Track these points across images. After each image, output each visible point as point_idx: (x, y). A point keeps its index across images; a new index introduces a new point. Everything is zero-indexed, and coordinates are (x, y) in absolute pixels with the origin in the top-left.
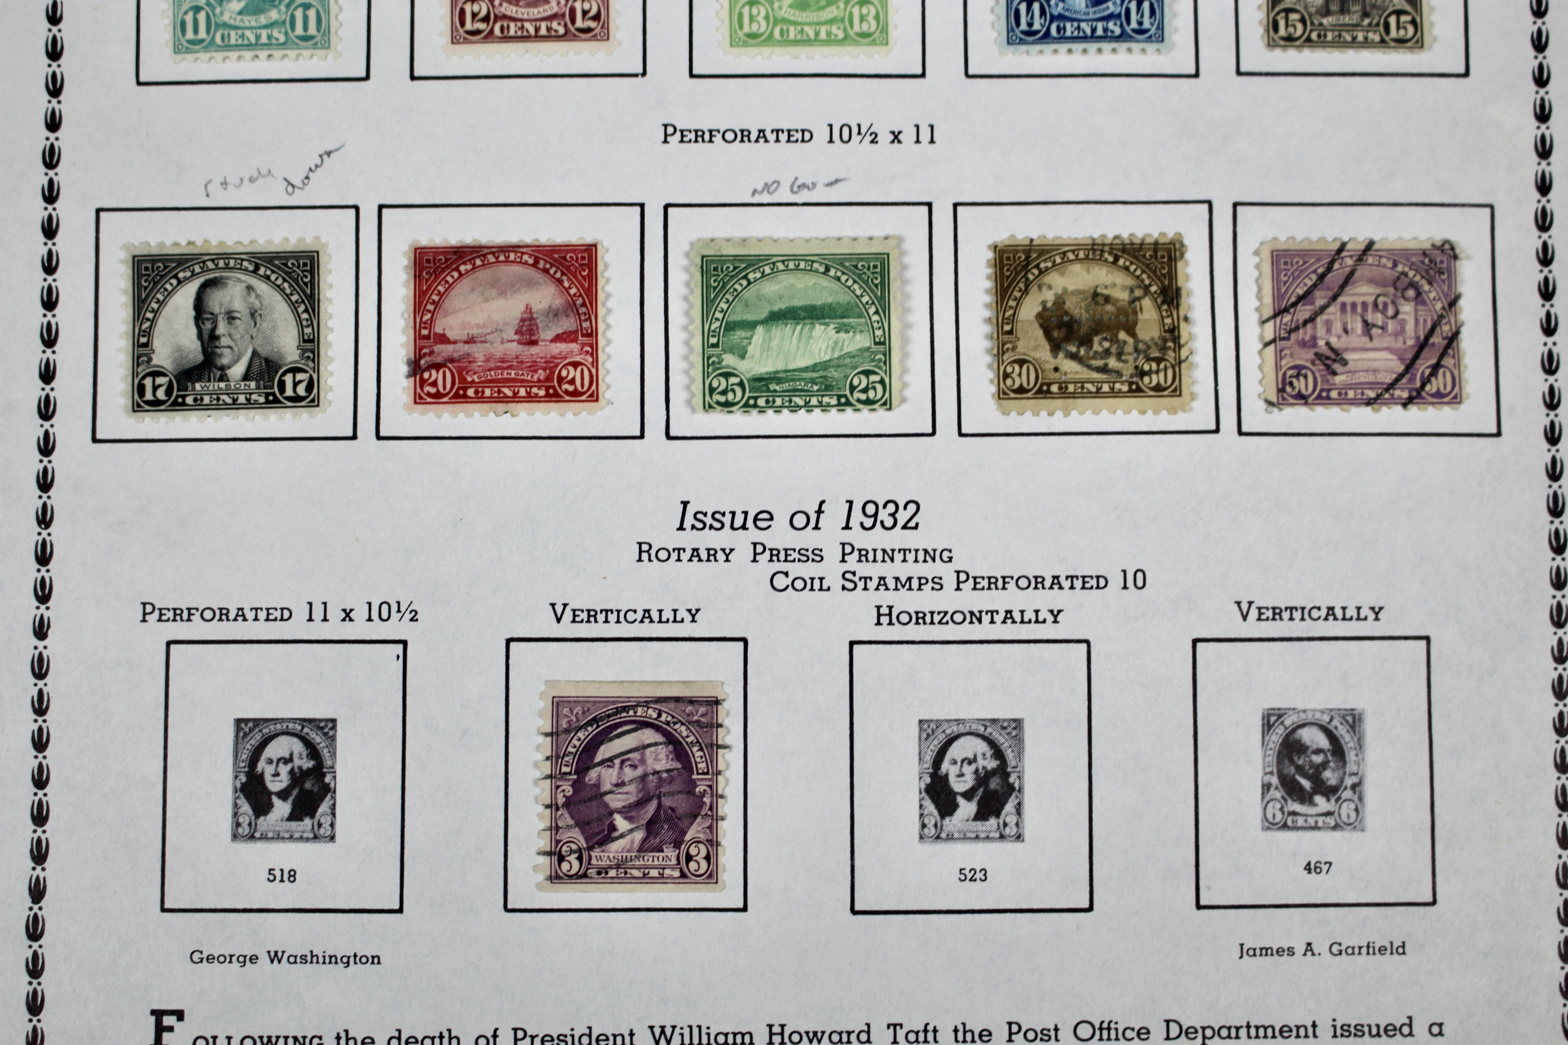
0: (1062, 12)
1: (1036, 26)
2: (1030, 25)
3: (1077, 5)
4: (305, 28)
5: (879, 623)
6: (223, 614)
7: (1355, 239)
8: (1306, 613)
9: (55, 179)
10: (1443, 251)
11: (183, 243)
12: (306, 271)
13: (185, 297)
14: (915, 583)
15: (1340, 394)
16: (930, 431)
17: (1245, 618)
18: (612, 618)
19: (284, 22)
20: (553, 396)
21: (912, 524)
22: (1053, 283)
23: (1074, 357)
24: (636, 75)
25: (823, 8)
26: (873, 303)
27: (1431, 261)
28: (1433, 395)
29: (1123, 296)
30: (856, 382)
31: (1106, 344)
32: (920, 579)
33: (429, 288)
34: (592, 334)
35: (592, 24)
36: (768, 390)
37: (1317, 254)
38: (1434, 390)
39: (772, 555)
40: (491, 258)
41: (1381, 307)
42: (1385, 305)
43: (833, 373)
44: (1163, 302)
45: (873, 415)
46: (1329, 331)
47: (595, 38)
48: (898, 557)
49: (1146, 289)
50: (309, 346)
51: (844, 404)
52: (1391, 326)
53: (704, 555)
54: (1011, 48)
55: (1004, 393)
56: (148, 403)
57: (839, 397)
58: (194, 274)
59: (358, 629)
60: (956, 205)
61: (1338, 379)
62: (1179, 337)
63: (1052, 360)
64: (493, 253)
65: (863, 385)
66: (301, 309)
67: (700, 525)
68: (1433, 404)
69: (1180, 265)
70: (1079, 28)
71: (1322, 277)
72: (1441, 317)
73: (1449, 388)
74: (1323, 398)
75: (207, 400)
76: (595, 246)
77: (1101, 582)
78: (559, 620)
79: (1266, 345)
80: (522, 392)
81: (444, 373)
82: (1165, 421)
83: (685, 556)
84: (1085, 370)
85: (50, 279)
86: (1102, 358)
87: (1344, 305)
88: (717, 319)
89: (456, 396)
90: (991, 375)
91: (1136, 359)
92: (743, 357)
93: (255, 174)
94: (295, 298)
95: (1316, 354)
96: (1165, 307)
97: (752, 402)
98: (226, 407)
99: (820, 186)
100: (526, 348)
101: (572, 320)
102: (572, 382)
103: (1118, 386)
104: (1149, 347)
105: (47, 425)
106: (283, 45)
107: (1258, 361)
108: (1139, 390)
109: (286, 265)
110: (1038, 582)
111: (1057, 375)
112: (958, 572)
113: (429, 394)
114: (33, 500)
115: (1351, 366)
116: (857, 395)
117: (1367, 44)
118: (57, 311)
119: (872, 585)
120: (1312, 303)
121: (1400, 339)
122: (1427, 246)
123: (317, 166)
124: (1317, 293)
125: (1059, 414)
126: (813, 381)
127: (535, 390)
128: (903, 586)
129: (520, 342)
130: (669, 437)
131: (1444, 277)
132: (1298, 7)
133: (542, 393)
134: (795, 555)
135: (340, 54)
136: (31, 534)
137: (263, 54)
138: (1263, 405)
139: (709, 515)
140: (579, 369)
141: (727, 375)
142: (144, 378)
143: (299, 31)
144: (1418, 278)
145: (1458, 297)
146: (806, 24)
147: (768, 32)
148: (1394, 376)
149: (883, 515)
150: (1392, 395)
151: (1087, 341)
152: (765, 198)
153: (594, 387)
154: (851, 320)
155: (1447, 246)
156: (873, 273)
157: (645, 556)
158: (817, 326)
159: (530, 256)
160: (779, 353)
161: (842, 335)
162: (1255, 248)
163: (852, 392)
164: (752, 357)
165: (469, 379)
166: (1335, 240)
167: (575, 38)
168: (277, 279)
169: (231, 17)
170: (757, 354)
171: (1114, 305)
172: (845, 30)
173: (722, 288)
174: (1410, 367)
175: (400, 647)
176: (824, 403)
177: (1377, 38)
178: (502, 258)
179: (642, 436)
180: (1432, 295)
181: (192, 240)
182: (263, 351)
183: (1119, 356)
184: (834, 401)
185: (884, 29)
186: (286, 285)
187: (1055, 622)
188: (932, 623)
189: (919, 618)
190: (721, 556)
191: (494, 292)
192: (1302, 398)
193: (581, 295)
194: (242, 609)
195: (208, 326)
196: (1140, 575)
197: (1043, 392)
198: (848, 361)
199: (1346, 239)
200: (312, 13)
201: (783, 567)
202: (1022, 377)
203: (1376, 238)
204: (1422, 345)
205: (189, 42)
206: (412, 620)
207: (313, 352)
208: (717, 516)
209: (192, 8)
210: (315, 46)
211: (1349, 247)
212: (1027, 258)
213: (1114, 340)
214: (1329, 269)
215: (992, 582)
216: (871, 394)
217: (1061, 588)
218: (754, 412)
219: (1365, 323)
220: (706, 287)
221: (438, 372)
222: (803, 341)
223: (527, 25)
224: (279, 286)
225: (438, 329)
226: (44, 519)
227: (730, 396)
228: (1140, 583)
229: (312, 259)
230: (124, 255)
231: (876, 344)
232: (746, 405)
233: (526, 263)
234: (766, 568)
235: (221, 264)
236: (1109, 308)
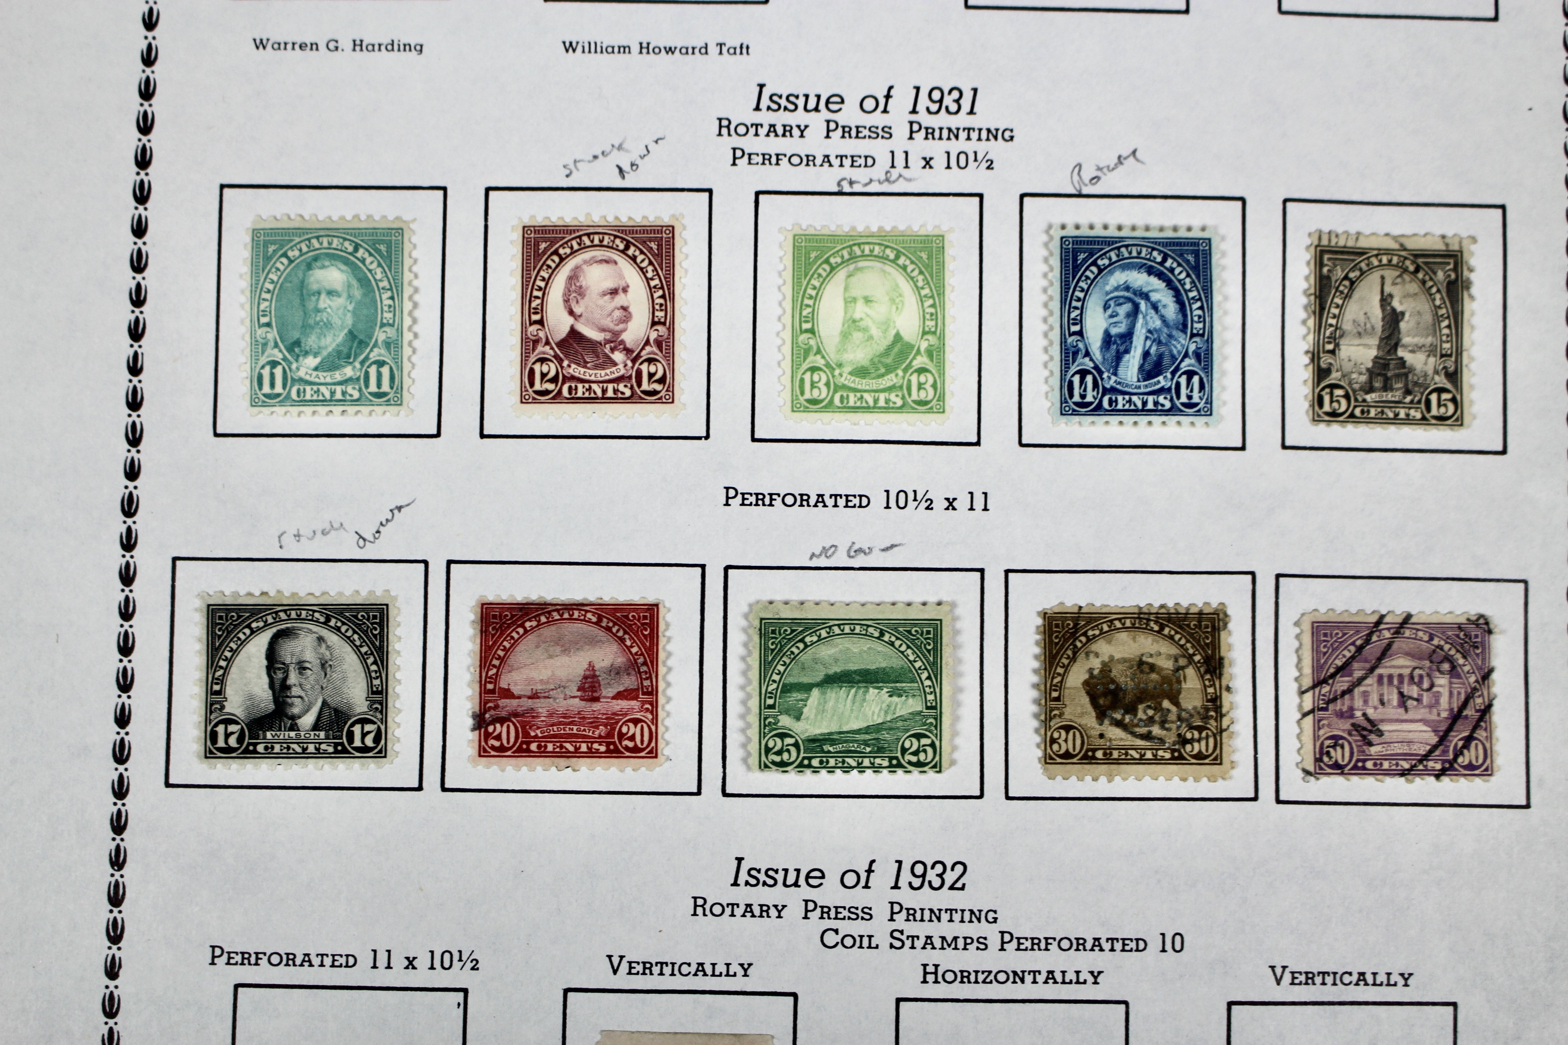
0: (1114, 385)
1: (1089, 399)
2: (1083, 396)
3: (1129, 379)
4: (379, 385)
5: (925, 981)
6: (290, 959)
7: (1393, 612)
8: (1337, 978)
9: (133, 527)
10: (1477, 625)
11: (257, 593)
12: (376, 623)
13: (258, 646)
14: (961, 943)
15: (1375, 765)
16: (978, 793)
17: (1278, 982)
18: (667, 970)
19: (358, 379)
20: (614, 752)
21: (959, 885)
22: (1098, 651)
23: (1119, 724)
24: (699, 438)
25: (883, 376)
26: (926, 669)
27: (1465, 635)
28: (1465, 767)
29: (1167, 665)
30: (907, 745)
31: (1150, 712)
32: (965, 938)
33: (495, 643)
34: (653, 692)
35: (658, 387)
36: (823, 751)
37: (1356, 626)
38: (1466, 762)
39: (823, 912)
40: (556, 616)
41: (1416, 680)
42: (1421, 677)
43: (885, 735)
44: (1206, 672)
45: (923, 776)
46: (1366, 702)
47: (660, 401)
48: (945, 917)
49: (1190, 657)
50: (377, 697)
51: (895, 765)
52: (1426, 698)
53: (757, 911)
54: (1065, 418)
55: (1051, 758)
56: (220, 750)
57: (891, 759)
58: (267, 625)
59: (421, 977)
60: (1007, 572)
61: (1373, 750)
62: (1221, 707)
63: (1097, 726)
64: (557, 611)
65: (914, 748)
66: (371, 660)
67: (753, 882)
68: (1465, 775)
69: (1223, 634)
70: (1130, 401)
71: (1360, 649)
72: (1475, 689)
73: (1480, 761)
74: (1359, 769)
75: (277, 748)
76: (657, 605)
77: (1140, 945)
78: (615, 972)
79: (1305, 715)
80: (584, 747)
81: (508, 727)
82: (1204, 788)
83: (739, 912)
84: (1129, 737)
85: (126, 625)
86: (1145, 726)
87: (1380, 678)
88: (774, 681)
89: (520, 750)
90: (1038, 739)
91: (1179, 727)
92: (798, 718)
93: (328, 527)
94: (364, 649)
95: (1353, 725)
96: (1208, 676)
97: (806, 762)
98: (296, 756)
99: (876, 551)
100: (589, 704)
101: (634, 678)
102: (632, 738)
103: (1160, 753)
104: (1192, 716)
105: (121, 768)
106: (356, 402)
107: (1297, 730)
108: (1181, 757)
109: (356, 617)
110: (1079, 944)
111: (1102, 741)
112: (1002, 933)
113: (493, 748)
114: (106, 841)
115: (1387, 737)
116: (908, 757)
117: (1409, 421)
118: (132, 657)
119: (919, 944)
120: (1350, 675)
121: (1435, 711)
122: (1462, 620)
123: (387, 520)
124: (1356, 665)
125: (1103, 779)
126: (866, 743)
127: (596, 746)
128: (949, 946)
129: (582, 699)
130: (725, 794)
131: (1478, 651)
132: (1342, 383)
133: (603, 748)
134: (845, 913)
135: (412, 411)
136: (104, 875)
137: (337, 410)
138: (1301, 774)
139: (763, 871)
140: (639, 726)
141: (782, 736)
142: (216, 725)
143: (373, 388)
144: (1453, 652)
145: (1491, 671)
146: (865, 391)
147: (829, 398)
148: (1428, 748)
149: (931, 875)
150: (1426, 766)
151: (1131, 709)
152: (823, 562)
153: (653, 744)
154: (904, 685)
155: (1482, 621)
156: (926, 639)
157: (700, 910)
158: (871, 690)
159: (594, 614)
160: (833, 715)
161: (895, 699)
162: (1296, 619)
163: (903, 755)
164: (807, 718)
165: (533, 734)
166: (1374, 612)
167: (641, 401)
168: (347, 631)
169: (307, 373)
170: (812, 716)
171: (1158, 673)
172: (903, 398)
173: (780, 651)
174: (1443, 739)
175: (461, 995)
176: (876, 765)
177: (1418, 415)
178: (566, 616)
179: (699, 793)
180: (1466, 668)
181: (265, 590)
182: (333, 702)
183: (1163, 724)
184: (886, 763)
185: (942, 398)
186: (356, 637)
187: (1096, 983)
188: (976, 982)
189: (964, 977)
190: (773, 912)
191: (558, 649)
192: (1338, 768)
193: (642, 654)
194: (308, 955)
195: (280, 675)
196: (1178, 938)
197: (1088, 758)
198: (900, 724)
199: (1384, 612)
200: (385, 371)
201: (833, 924)
202: (1068, 743)
203: (1413, 613)
204: (1456, 717)
205: (265, 395)
206: (473, 969)
207: (381, 704)
208: (771, 873)
209: (269, 363)
210: (388, 403)
211: (1387, 619)
212: (1076, 625)
213: (1158, 708)
214: (1368, 641)
215: (1035, 943)
216: (922, 756)
217: (1102, 950)
218: (808, 772)
219: (1401, 694)
220: (764, 650)
221: (502, 726)
222: (857, 704)
223: (594, 386)
224: (348, 638)
225: (503, 684)
226: (118, 861)
227: (785, 756)
228: (1178, 947)
229: (381, 612)
230: (199, 604)
231: (928, 708)
232: (801, 765)
233: (589, 621)
234: (816, 924)
235: (293, 614)
236: (1154, 676)
